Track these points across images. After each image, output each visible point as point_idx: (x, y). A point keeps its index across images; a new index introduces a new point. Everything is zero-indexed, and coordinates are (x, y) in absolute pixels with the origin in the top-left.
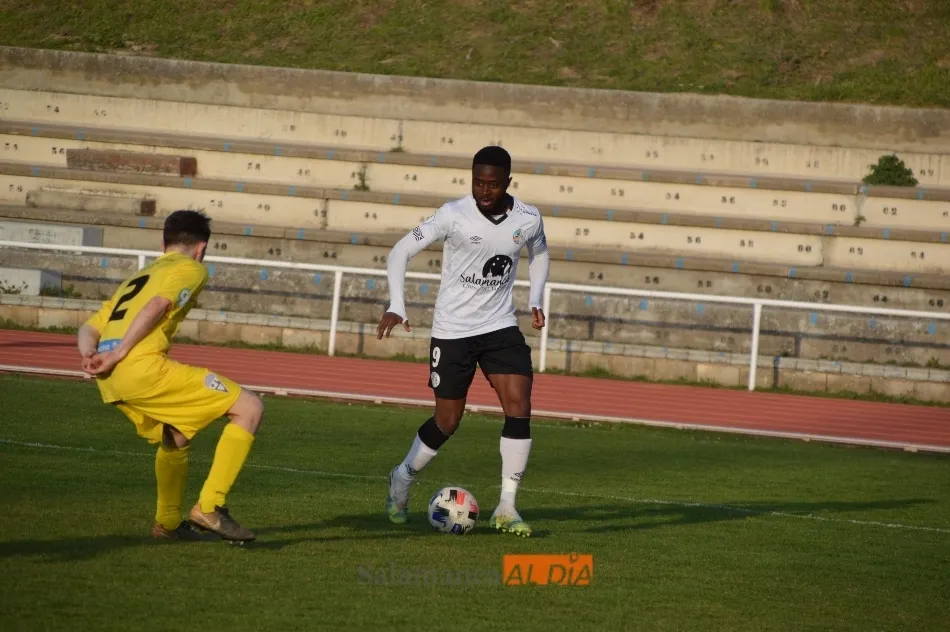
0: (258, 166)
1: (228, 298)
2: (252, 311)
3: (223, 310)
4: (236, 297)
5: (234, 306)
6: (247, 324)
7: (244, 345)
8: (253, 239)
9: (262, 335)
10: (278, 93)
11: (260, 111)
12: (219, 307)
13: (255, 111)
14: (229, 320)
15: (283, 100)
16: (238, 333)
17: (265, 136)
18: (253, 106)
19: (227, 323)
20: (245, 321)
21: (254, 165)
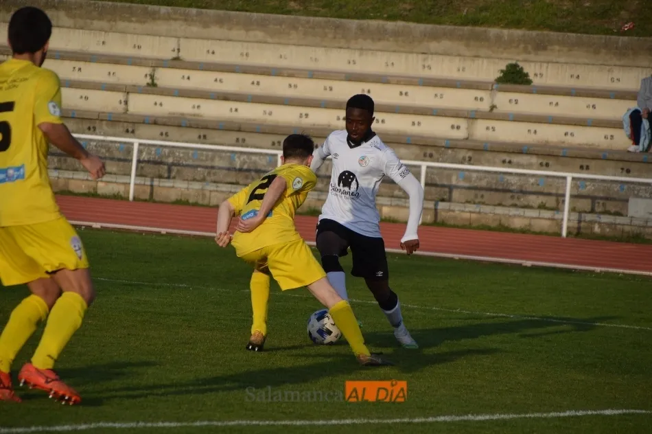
0: (80, 69)
1: (59, 161)
2: (76, 170)
3: (56, 169)
4: (65, 160)
5: (64, 166)
6: (73, 179)
7: (70, 193)
8: (78, 120)
9: (83, 186)
10: (93, 19)
11: (81, 31)
12: (53, 166)
13: (77, 31)
14: (60, 176)
15: (96, 23)
16: (66, 184)
17: (85, 49)
18: (75, 28)
19: (58, 178)
20: (71, 177)
21: (77, 69)
